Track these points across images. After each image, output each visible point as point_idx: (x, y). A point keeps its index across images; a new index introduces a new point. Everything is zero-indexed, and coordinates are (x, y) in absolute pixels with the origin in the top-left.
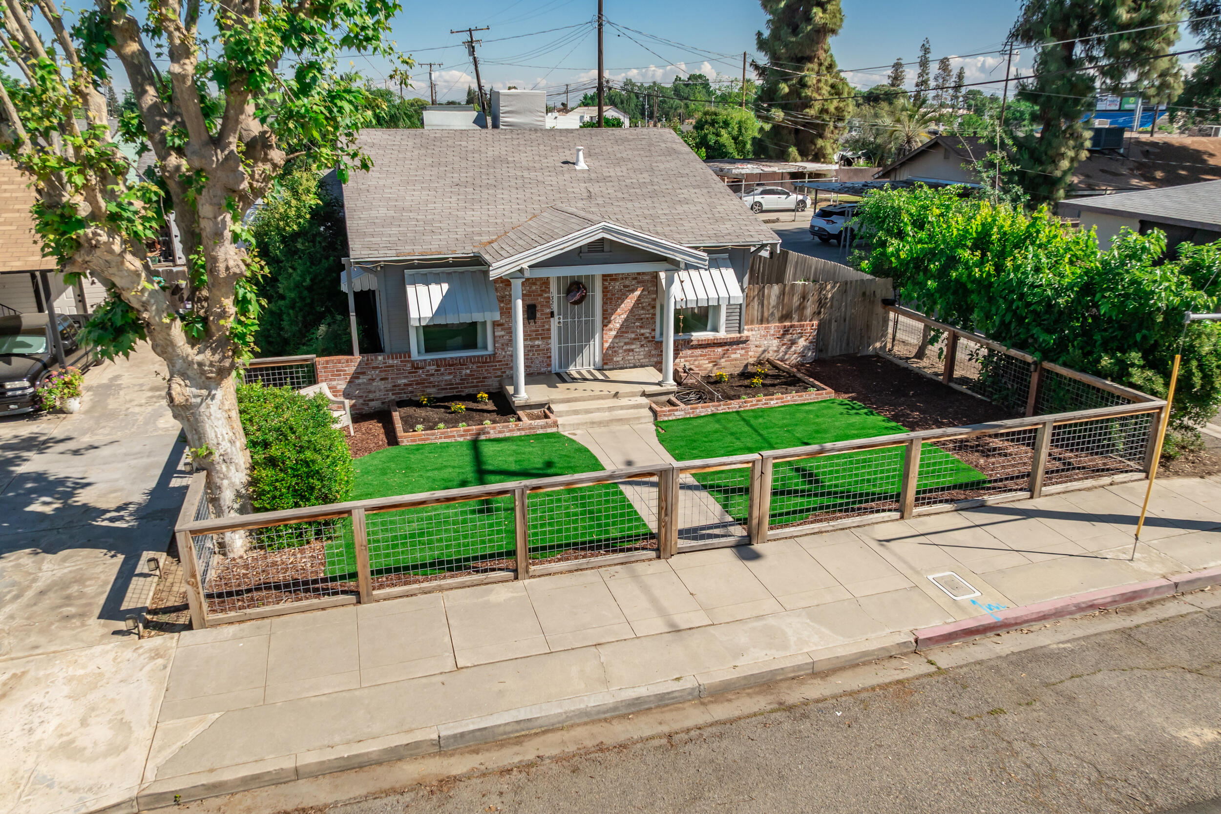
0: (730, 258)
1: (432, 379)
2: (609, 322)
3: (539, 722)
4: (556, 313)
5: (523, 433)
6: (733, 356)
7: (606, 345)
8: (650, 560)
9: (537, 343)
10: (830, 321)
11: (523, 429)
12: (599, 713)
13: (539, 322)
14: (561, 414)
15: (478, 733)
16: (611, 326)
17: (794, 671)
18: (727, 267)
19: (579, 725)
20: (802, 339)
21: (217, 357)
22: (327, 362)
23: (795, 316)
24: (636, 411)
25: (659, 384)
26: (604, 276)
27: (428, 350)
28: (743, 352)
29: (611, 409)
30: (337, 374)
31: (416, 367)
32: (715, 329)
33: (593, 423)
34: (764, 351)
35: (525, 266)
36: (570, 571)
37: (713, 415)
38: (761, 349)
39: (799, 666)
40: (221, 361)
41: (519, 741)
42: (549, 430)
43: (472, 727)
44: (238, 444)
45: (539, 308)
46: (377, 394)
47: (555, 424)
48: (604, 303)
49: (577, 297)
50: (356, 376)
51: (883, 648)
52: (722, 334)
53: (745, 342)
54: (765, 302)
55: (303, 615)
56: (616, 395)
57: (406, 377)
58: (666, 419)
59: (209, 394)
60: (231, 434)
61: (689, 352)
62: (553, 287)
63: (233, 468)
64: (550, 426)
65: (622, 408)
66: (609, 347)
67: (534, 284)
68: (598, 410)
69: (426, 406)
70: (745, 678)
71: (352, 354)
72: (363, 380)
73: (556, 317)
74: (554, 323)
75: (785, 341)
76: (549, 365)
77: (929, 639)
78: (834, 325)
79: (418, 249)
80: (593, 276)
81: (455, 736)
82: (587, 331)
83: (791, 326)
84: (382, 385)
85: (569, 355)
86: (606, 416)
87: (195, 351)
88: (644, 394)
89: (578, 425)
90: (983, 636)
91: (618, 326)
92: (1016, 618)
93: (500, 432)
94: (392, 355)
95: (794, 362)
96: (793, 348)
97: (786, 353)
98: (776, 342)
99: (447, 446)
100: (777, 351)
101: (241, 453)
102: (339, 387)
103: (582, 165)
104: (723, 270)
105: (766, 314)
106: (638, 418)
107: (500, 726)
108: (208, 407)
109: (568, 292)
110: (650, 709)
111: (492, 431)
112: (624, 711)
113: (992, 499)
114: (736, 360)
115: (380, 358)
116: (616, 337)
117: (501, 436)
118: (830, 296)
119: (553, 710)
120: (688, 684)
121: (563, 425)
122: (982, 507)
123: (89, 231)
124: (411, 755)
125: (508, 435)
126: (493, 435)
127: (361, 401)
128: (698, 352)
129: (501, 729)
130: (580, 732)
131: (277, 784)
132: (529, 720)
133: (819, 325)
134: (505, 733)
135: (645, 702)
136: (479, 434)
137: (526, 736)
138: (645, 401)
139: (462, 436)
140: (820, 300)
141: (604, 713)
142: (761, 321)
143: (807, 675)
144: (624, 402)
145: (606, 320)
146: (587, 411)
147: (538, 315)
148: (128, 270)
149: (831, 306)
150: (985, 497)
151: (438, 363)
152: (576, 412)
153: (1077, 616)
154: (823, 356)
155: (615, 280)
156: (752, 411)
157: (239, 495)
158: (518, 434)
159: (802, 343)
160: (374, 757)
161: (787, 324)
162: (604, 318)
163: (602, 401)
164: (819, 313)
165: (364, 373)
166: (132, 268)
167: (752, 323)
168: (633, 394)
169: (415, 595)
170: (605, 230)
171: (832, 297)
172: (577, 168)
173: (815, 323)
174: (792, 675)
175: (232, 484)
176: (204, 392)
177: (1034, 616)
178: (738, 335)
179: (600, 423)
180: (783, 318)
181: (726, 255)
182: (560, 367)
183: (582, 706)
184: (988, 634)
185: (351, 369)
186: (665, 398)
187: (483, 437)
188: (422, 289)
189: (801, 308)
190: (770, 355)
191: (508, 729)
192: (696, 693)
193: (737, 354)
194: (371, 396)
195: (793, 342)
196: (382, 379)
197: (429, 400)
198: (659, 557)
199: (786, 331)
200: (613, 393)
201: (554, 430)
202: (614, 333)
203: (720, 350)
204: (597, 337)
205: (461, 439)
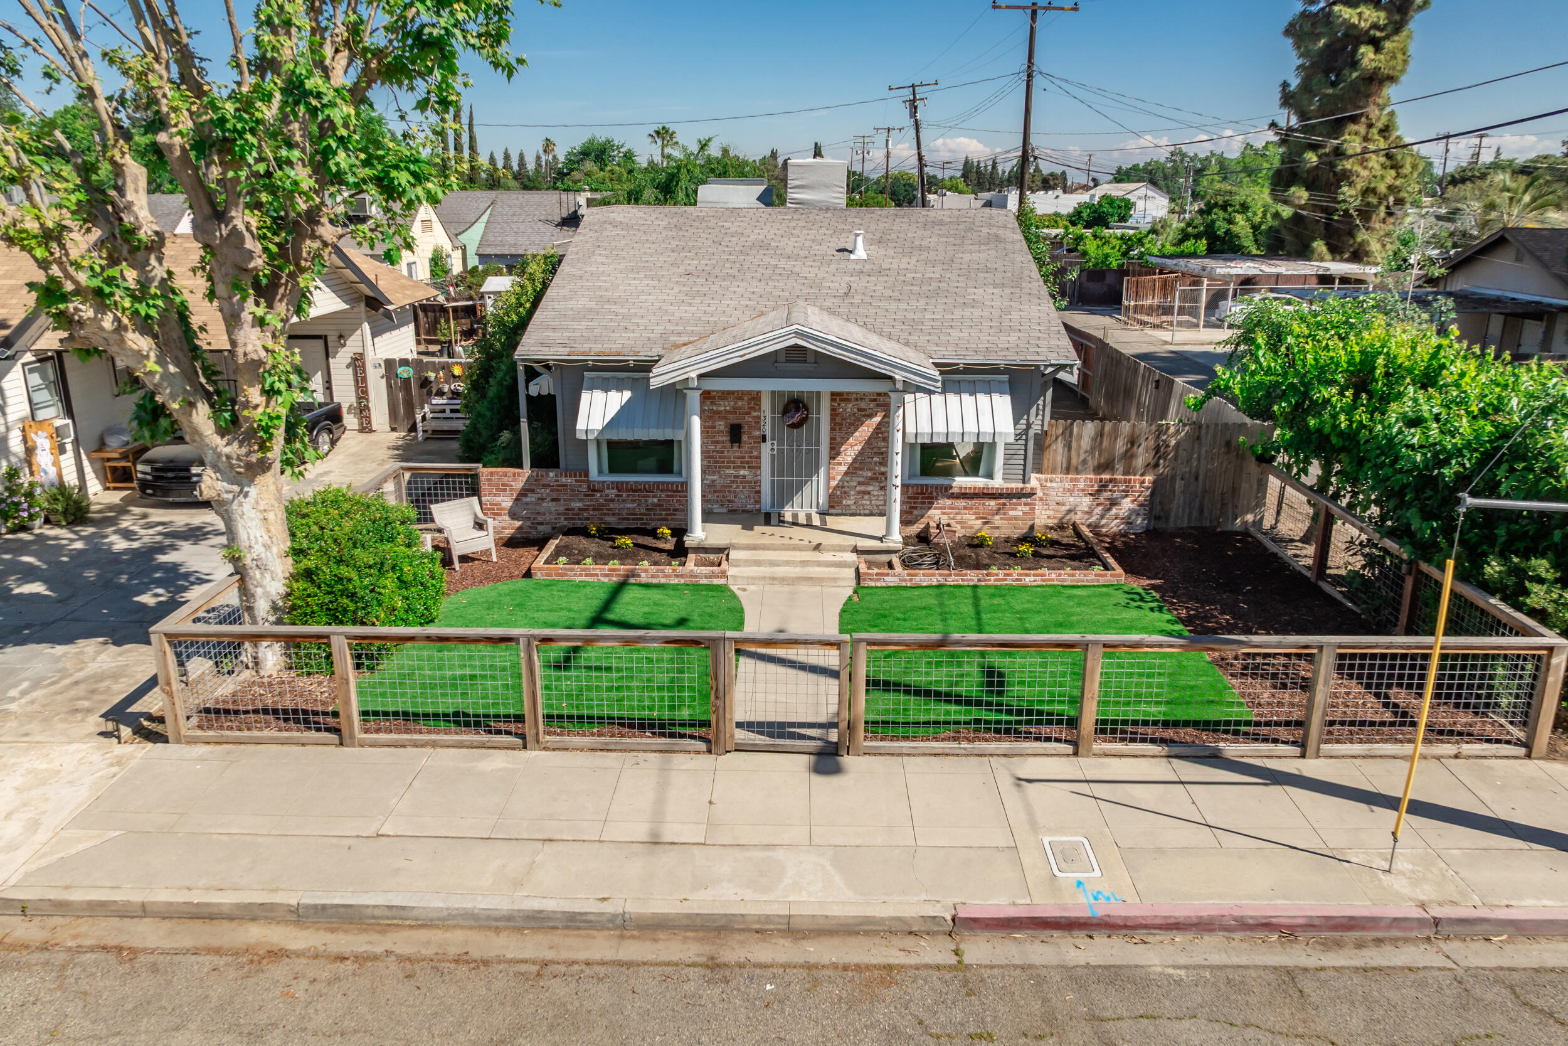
0: (1010, 382)
1: (612, 505)
2: (838, 454)
3: (415, 913)
4: (768, 437)
5: (682, 581)
6: (1012, 513)
7: (834, 483)
8: (698, 753)
9: (742, 472)
10: (1173, 478)
11: (682, 576)
12: (489, 918)
13: (746, 447)
14: (737, 564)
15: (342, 910)
16: (840, 459)
17: (759, 922)
18: (1002, 393)
19: (462, 927)
20: (1128, 500)
21: (244, 450)
22: (492, 474)
23: (1120, 467)
24: (833, 569)
25: (881, 539)
26: (833, 394)
27: (613, 470)
28: (1027, 508)
29: (804, 563)
30: (503, 489)
31: (593, 489)
32: (990, 475)
33: (774, 579)
34: (1070, 511)
35: (694, 375)
36: (593, 750)
37: (940, 586)
38: (1064, 508)
39: (768, 916)
40: (248, 454)
41: (384, 929)
42: (716, 582)
43: (337, 901)
44: (275, 550)
45: (746, 429)
46: (548, 518)
47: (723, 575)
48: (832, 429)
49: (796, 418)
50: (523, 493)
51: (898, 919)
52: (998, 482)
53: (1031, 495)
54: (1074, 445)
55: (279, 747)
56: (817, 547)
57: (581, 500)
58: (873, 584)
59: (241, 491)
60: (266, 538)
61: (948, 502)
62: (766, 405)
63: (268, 576)
64: (717, 577)
65: (819, 564)
66: (837, 486)
67: (741, 399)
68: (787, 563)
69: (594, 536)
70: (688, 916)
71: (520, 466)
72: (531, 498)
73: (769, 442)
74: (766, 450)
75: (1101, 499)
76: (758, 502)
77: (975, 920)
78: (1179, 485)
79: (597, 347)
80: (818, 393)
81: (315, 907)
82: (808, 462)
83: (1111, 481)
84: (553, 506)
85: (785, 492)
86: (796, 571)
87: (224, 442)
88: (855, 550)
89: (753, 580)
90: (1066, 933)
91: (850, 459)
92: (1126, 918)
93: (653, 576)
94: (567, 473)
95: (1115, 529)
96: (1114, 511)
97: (1102, 517)
98: (1087, 501)
99: (585, 585)
100: (1089, 513)
101: (278, 561)
102: (504, 505)
103: (861, 253)
104: (996, 397)
105: (1074, 461)
106: (835, 579)
107: (368, 906)
108: (241, 504)
109: (785, 411)
110: (555, 928)
111: (643, 575)
112: (521, 924)
113: (1232, 749)
114: (1016, 518)
115: (552, 474)
116: (846, 473)
117: (655, 581)
118: (1173, 442)
119: (435, 903)
120: (609, 908)
121: (734, 577)
122: (1214, 759)
123: (71, 306)
124: (266, 918)
125: (663, 581)
126: (644, 578)
127: (528, 523)
128: (962, 503)
129: (369, 911)
130: (458, 935)
131: (122, 917)
132: (403, 908)
133: (1154, 482)
134: (374, 917)
135: (549, 919)
136: (628, 576)
137: (397, 925)
138: (852, 557)
139: (606, 575)
140: (1157, 449)
141: (496, 919)
142: (1067, 470)
143: (779, 930)
144: (827, 556)
145: (834, 452)
146: (773, 563)
147: (745, 438)
148: (131, 349)
149: (1176, 458)
150: (1221, 745)
151: (619, 486)
152: (758, 563)
153: (1238, 935)
154: (1161, 525)
155: (848, 400)
156: (996, 587)
157: (275, 608)
158: (676, 581)
159: (1127, 504)
160: (225, 910)
161: (1106, 476)
162: (832, 449)
163: (798, 553)
164: (1157, 465)
165: (532, 491)
166: (135, 347)
167: (1054, 471)
168: (841, 549)
169: (404, 746)
170: (798, 334)
171: (1178, 444)
172: (852, 257)
173: (1149, 479)
174: (757, 926)
175: (266, 594)
176: (236, 488)
177: (1158, 921)
178: (1021, 485)
179: (783, 580)
180: (1100, 468)
181: (1005, 378)
182: (773, 506)
183: (470, 906)
184: (1076, 933)
185: (519, 484)
186: (884, 558)
187: (632, 580)
188: (599, 395)
189: (1129, 456)
190: (1078, 518)
191: (377, 912)
192: (619, 921)
193: (1018, 511)
194: (540, 519)
195: (1114, 503)
196: (553, 500)
197: (598, 530)
198: (709, 751)
199: (1103, 487)
200: (814, 543)
201: (722, 581)
202: (844, 468)
203: (993, 503)
204: (822, 471)
205: (606, 580)
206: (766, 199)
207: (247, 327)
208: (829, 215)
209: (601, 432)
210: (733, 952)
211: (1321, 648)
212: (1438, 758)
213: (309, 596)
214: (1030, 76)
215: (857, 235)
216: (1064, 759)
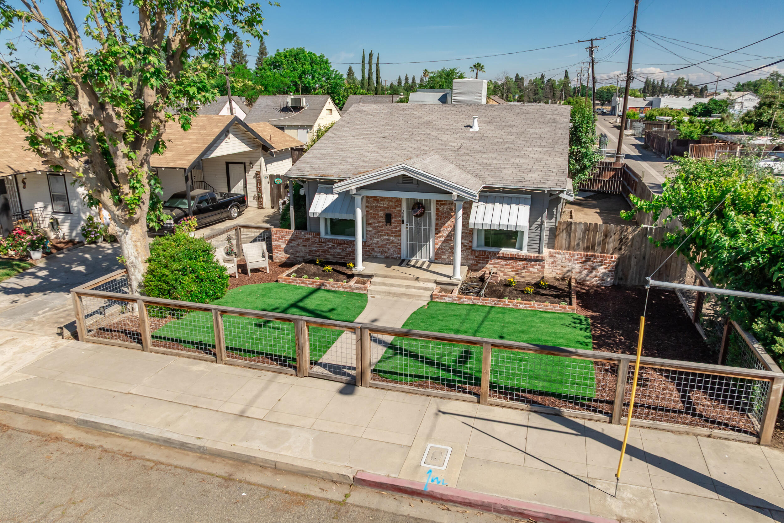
0: (532, 198)
1: (330, 250)
2: (440, 232)
3: (120, 430)
4: (405, 221)
5: (346, 290)
6: (531, 269)
7: (437, 247)
8: (291, 375)
9: (392, 238)
10: (630, 257)
11: (345, 288)
12: (149, 438)
13: (394, 226)
14: (375, 284)
15: (93, 424)
16: (440, 234)
17: (262, 462)
18: (525, 204)
19: (139, 440)
20: (602, 267)
21: (123, 213)
22: (277, 231)
23: (598, 248)
24: (421, 291)
25: (450, 277)
26: (437, 201)
27: (333, 233)
28: (540, 268)
29: (407, 287)
30: (282, 238)
31: (322, 242)
32: (521, 248)
33: (390, 293)
34: (569, 271)
35: (353, 188)
36: (246, 367)
37: (474, 305)
38: (566, 269)
39: (266, 460)
40: (125, 215)
41: (107, 436)
42: (361, 292)
43: (92, 419)
44: (140, 259)
45: (393, 216)
46: (301, 254)
47: (365, 289)
48: (437, 219)
49: (419, 212)
50: (290, 241)
51: (327, 473)
52: (524, 252)
53: (542, 260)
54: (572, 235)
55: (119, 348)
56: (417, 279)
57: (316, 247)
58: (439, 300)
59: (125, 232)
60: (136, 253)
61: (497, 261)
62: (404, 205)
63: (137, 271)
64: (362, 289)
65: (415, 288)
66: (439, 248)
67: (391, 201)
68: (399, 286)
69: (317, 265)
70: (231, 453)
71: (290, 229)
72: (294, 244)
73: (405, 224)
74: (404, 227)
75: (587, 266)
76: (399, 254)
77: (364, 481)
78: (633, 261)
80: (430, 201)
81: (83, 421)
82: (425, 235)
83: (592, 256)
84: (303, 249)
85: (413, 250)
86: (403, 290)
87: (116, 209)
88: (436, 282)
89: (379, 293)
90: (410, 497)
91: (445, 235)
92: (442, 495)
93: (332, 287)
94: (311, 233)
95: (594, 283)
96: (594, 273)
97: (587, 276)
98: (578, 266)
99: (300, 288)
100: (580, 273)
101: (141, 264)
102: (282, 246)
103: (476, 128)
104: (522, 206)
105: (572, 244)
106: (420, 296)
107: (103, 424)
108: (125, 238)
109: (413, 209)
110: (176, 448)
111: (328, 285)
112: (162, 443)
113: (568, 412)
114: (534, 273)
115: (303, 233)
116: (443, 242)
117: (333, 289)
118: (630, 237)
119: (129, 427)
120: (199, 443)
121: (371, 290)
122: (556, 416)
123: (40, 146)
124: (66, 422)
125: (337, 289)
126: (328, 287)
127: (292, 256)
128: (504, 262)
129: (103, 426)
130: (134, 443)
131: (16, 413)
132: (116, 427)
133: (619, 259)
134: (105, 429)
135: (173, 443)
136: (320, 285)
137: (114, 435)
138: (434, 286)
139: (311, 284)
140: (621, 240)
141: (153, 439)
142: (568, 249)
143: (271, 468)
144: (421, 284)
145: (438, 231)
146: (392, 285)
147: (393, 221)
148: (71, 166)
149: (631, 246)
150: (562, 409)
151: (332, 241)
152: (385, 284)
153: (503, 516)
154: (621, 283)
155: (444, 204)
156: (503, 308)
157: (140, 286)
158: (343, 290)
159: (602, 270)
160: (51, 416)
161: (590, 253)
162: (436, 229)
163: (407, 281)
164: (620, 249)
165: (294, 240)
166: (72, 165)
167: (561, 248)
168: (429, 281)
169: (167, 354)
170: (405, 169)
171: (633, 238)
172: (471, 130)
173: (615, 256)
174: (262, 464)
175: (136, 279)
176: (123, 230)
177: (460, 500)
178: (537, 255)
179: (394, 294)
180: (587, 249)
181: (529, 196)
182: (407, 256)
183: (142, 431)
184: (415, 497)
185: (288, 237)
186: (450, 287)
187: (323, 288)
188: (323, 196)
189: (604, 243)
190: (573, 275)
191: (107, 427)
192: (202, 450)
193: (535, 269)
194: (298, 254)
195: (594, 268)
196: (304, 246)
197: (320, 262)
198: (297, 375)
199: (588, 259)
200: (416, 277)
201: (364, 292)
202: (442, 239)
203: (521, 263)
204: (432, 240)
205: (310, 286)
206: (443, 100)
207: (120, 158)
208: (470, 108)
209: (321, 214)
210: (241, 475)
211: (619, 361)
212: (697, 435)
213: (151, 281)
214: (633, 33)
215: (474, 118)
216: (471, 404)
